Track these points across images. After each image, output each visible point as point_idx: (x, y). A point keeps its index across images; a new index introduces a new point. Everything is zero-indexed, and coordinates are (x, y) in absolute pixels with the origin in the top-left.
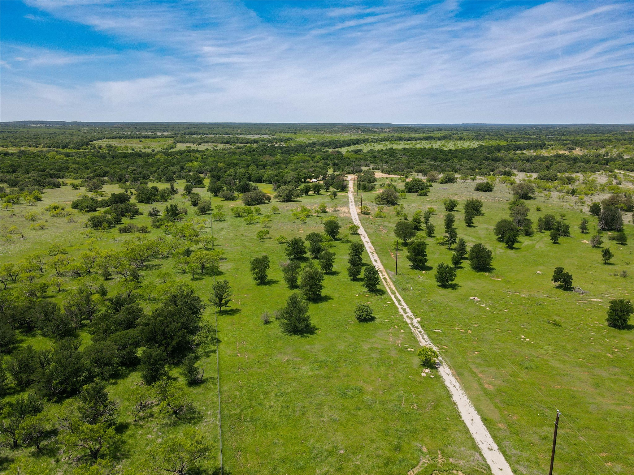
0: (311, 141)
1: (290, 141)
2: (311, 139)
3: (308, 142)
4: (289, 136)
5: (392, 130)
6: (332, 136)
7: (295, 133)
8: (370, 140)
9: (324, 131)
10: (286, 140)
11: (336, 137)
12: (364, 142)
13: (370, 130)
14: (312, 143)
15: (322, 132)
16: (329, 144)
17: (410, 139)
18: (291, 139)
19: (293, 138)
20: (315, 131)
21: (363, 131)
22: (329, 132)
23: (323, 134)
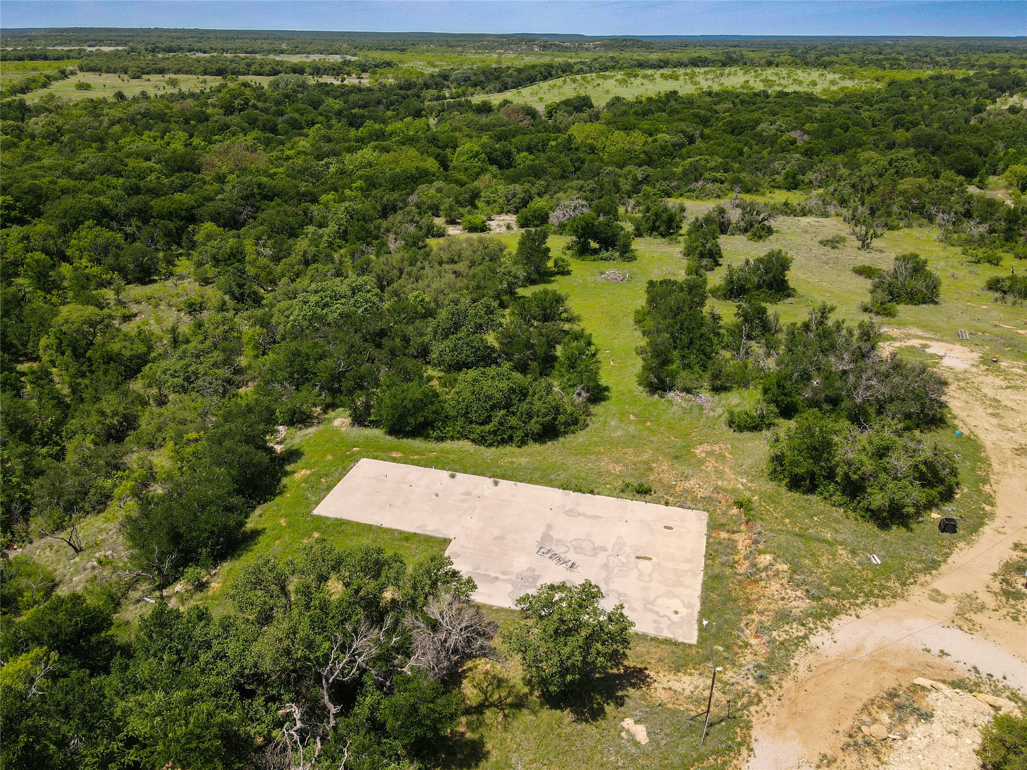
0: (437, 70)
1: (386, 70)
2: (437, 63)
3: (429, 71)
4: (388, 56)
5: (600, 45)
6: (483, 57)
7: (403, 50)
8: (576, 68)
9: (463, 46)
10: (376, 66)
11: (492, 59)
12: (564, 71)
13: (555, 45)
14: (440, 75)
15: (459, 49)
16: (482, 78)
17: (662, 64)
18: (389, 64)
19: (395, 61)
20: (445, 47)
21: (544, 47)
22: (474, 48)
23: (460, 53)
